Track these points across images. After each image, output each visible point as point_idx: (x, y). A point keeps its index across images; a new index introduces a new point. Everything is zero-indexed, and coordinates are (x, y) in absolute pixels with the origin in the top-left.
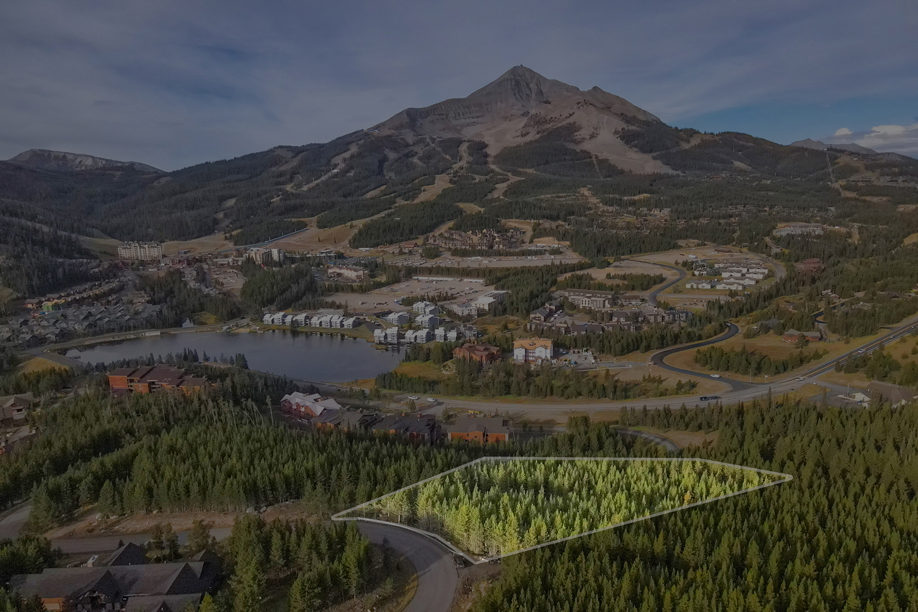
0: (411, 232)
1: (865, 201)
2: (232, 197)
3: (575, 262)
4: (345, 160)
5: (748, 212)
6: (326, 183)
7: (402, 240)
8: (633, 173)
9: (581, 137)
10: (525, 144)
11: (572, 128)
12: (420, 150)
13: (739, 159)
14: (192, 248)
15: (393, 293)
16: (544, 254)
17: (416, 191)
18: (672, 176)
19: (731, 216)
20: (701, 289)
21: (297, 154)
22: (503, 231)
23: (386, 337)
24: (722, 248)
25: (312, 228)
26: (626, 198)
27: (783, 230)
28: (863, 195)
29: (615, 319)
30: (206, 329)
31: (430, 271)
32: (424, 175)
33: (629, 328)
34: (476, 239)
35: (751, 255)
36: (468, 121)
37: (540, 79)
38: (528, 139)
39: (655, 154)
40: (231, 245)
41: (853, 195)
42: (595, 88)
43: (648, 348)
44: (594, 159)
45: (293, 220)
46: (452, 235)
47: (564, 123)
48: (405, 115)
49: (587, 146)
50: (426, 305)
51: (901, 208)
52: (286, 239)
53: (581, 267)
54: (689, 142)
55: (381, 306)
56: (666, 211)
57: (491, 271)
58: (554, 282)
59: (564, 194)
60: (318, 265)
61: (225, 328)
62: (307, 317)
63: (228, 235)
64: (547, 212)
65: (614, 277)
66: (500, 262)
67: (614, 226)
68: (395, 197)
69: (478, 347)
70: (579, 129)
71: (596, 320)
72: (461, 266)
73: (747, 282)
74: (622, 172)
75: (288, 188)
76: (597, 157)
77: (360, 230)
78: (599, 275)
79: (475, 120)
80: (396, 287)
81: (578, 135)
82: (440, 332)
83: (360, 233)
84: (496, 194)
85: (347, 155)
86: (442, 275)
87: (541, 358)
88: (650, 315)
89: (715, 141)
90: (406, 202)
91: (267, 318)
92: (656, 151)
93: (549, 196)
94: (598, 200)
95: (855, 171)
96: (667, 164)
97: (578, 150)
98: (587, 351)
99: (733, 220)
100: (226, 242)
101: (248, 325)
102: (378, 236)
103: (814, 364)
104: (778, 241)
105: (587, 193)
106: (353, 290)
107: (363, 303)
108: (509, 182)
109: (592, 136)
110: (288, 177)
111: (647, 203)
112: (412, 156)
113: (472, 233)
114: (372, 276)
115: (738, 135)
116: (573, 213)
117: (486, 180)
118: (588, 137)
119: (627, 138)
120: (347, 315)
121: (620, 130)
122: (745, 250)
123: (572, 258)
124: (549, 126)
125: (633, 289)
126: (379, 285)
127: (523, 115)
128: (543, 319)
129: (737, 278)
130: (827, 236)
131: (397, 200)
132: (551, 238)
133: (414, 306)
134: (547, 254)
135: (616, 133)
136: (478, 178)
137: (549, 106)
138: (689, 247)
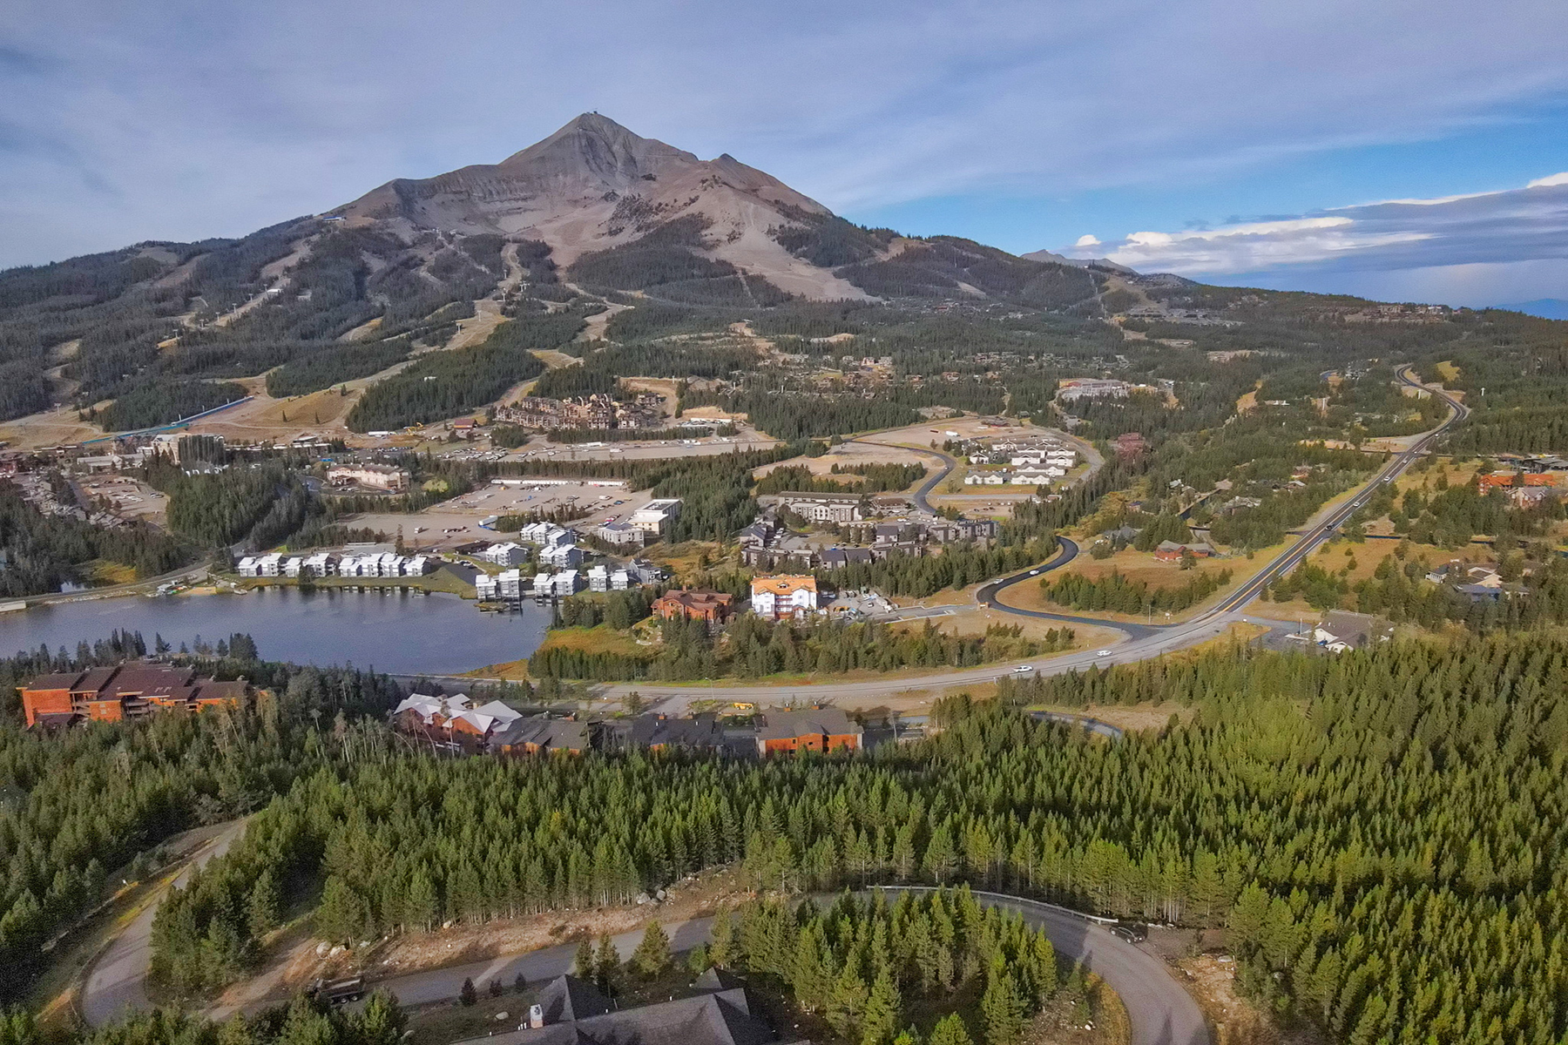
0: (460, 401)
1: (1161, 346)
2: (69, 338)
3: (770, 446)
4: (288, 269)
5: (1008, 361)
6: (263, 313)
7: (446, 417)
8: (808, 298)
9: (715, 237)
10: (619, 247)
11: (698, 223)
12: (430, 256)
13: (966, 280)
14: (12, 438)
15: (469, 511)
16: (710, 435)
17: (445, 330)
18: (872, 305)
19: (987, 370)
20: (988, 486)
21: (188, 258)
22: (627, 397)
23: (498, 588)
24: (991, 419)
25: (259, 397)
26: (815, 340)
27: (1073, 390)
28: (1155, 337)
29: (881, 539)
30: (120, 593)
31: (522, 470)
32: (453, 300)
33: (912, 551)
34: (584, 410)
35: (1037, 430)
36: (507, 205)
37: (630, 139)
38: (622, 239)
39: (837, 269)
40: (97, 431)
41: (1142, 336)
42: (725, 157)
43: (964, 582)
44: (740, 275)
45: (219, 382)
46: (537, 405)
47: (683, 213)
48: (393, 192)
49: (724, 253)
50: (549, 529)
51: (1214, 356)
52: (210, 418)
53: (783, 455)
54: (887, 250)
55: (457, 533)
56: (886, 361)
57: (635, 466)
58: (751, 482)
59: (711, 334)
60: (302, 464)
61: (162, 588)
62: (329, 561)
63: (86, 411)
64: (694, 364)
65: (844, 471)
66: (638, 450)
67: (811, 387)
68: (410, 339)
69: (694, 596)
70: (708, 224)
71: (849, 542)
72: (577, 459)
73: (1053, 472)
74: (789, 297)
75: (186, 320)
76: (744, 273)
77: (363, 399)
78: (820, 467)
79: (521, 204)
80: (469, 498)
81: (708, 235)
82: (597, 573)
83: (364, 403)
84: (592, 335)
85: (291, 261)
86: (546, 475)
87: (802, 607)
88: (937, 529)
89: (927, 250)
90: (432, 349)
91: (247, 565)
92: (837, 265)
93: (687, 337)
94: (771, 344)
95: (1133, 300)
96: (857, 284)
97: (713, 260)
98: (867, 592)
99: (990, 374)
100: (83, 425)
101: (209, 580)
102: (399, 409)
103: (1224, 593)
104: (1069, 406)
105: (748, 332)
106: (393, 509)
107: (421, 531)
108: (609, 313)
109: (733, 237)
110: (180, 300)
111: (850, 348)
112: (417, 265)
113: (573, 401)
114: (417, 480)
115: (958, 241)
116: (735, 366)
117: (567, 310)
118: (726, 238)
119: (791, 242)
120: (406, 552)
121: (777, 228)
122: (1026, 422)
123: (763, 442)
124: (657, 218)
125: (884, 489)
126: (438, 497)
127: (606, 198)
128: (761, 542)
129: (1036, 467)
130: (1134, 399)
131: (414, 344)
132: (713, 408)
133: (524, 531)
134: (715, 435)
135: (770, 232)
136: (551, 307)
137: (654, 185)
138: (938, 418)
